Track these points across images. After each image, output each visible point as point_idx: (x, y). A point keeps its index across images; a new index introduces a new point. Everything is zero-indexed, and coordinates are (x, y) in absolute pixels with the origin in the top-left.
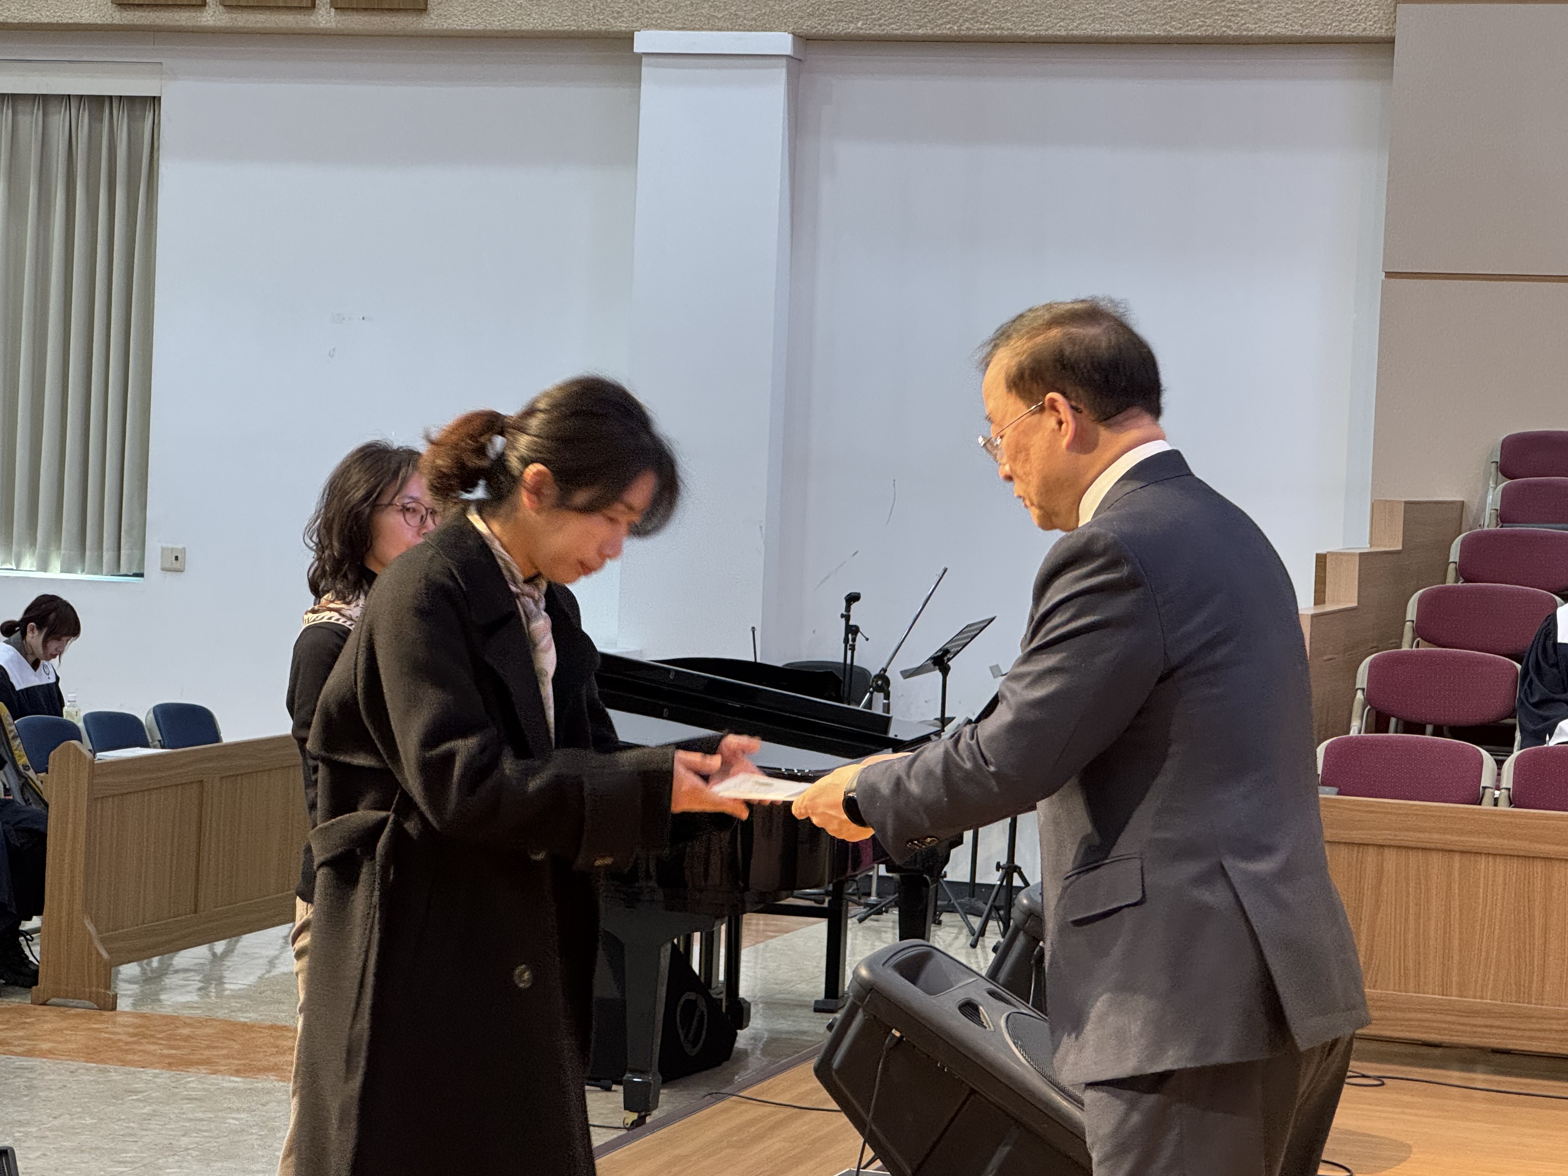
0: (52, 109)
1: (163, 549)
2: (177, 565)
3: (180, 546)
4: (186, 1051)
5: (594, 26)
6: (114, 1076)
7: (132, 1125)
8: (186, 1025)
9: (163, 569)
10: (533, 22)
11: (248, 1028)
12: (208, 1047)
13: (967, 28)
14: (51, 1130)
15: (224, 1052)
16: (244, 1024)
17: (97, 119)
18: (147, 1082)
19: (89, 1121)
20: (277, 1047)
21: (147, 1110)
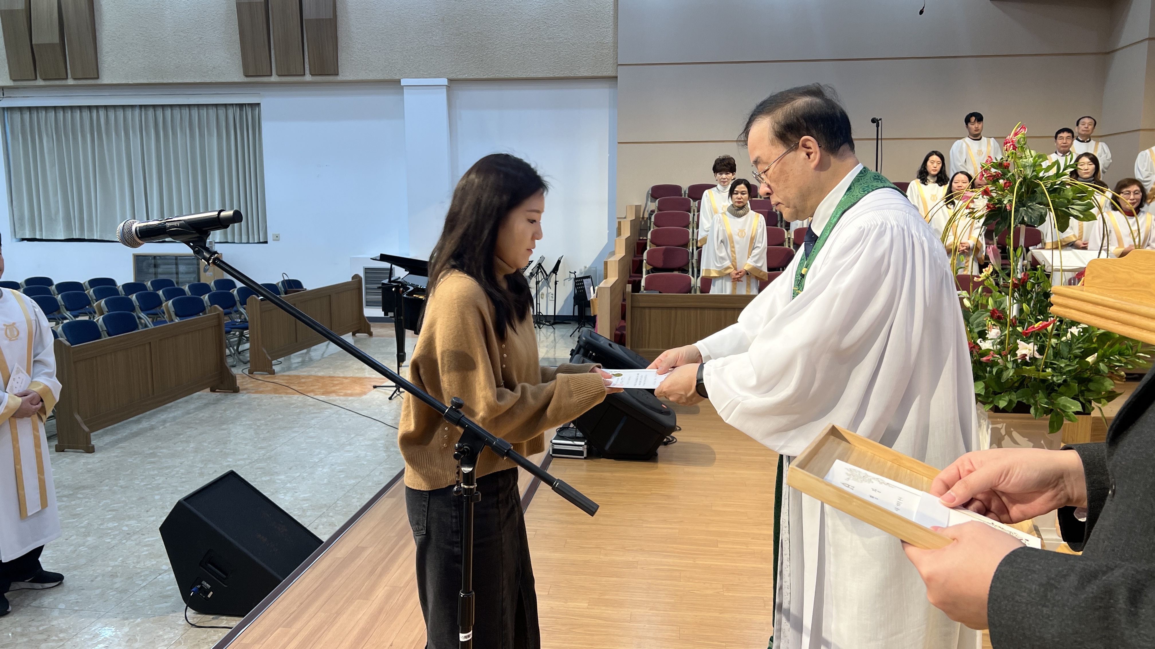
0: (228, 107)
1: (273, 235)
2: (277, 239)
3: (278, 233)
4: (305, 388)
5: (389, 78)
6: (285, 399)
7: (295, 417)
8: (303, 378)
9: (273, 240)
10: (371, 77)
11: (322, 377)
12: (312, 386)
13: (497, 76)
14: (269, 421)
15: (317, 387)
16: (320, 377)
17: (241, 110)
18: (296, 400)
19: (280, 416)
20: (332, 384)
21: (298, 411)
